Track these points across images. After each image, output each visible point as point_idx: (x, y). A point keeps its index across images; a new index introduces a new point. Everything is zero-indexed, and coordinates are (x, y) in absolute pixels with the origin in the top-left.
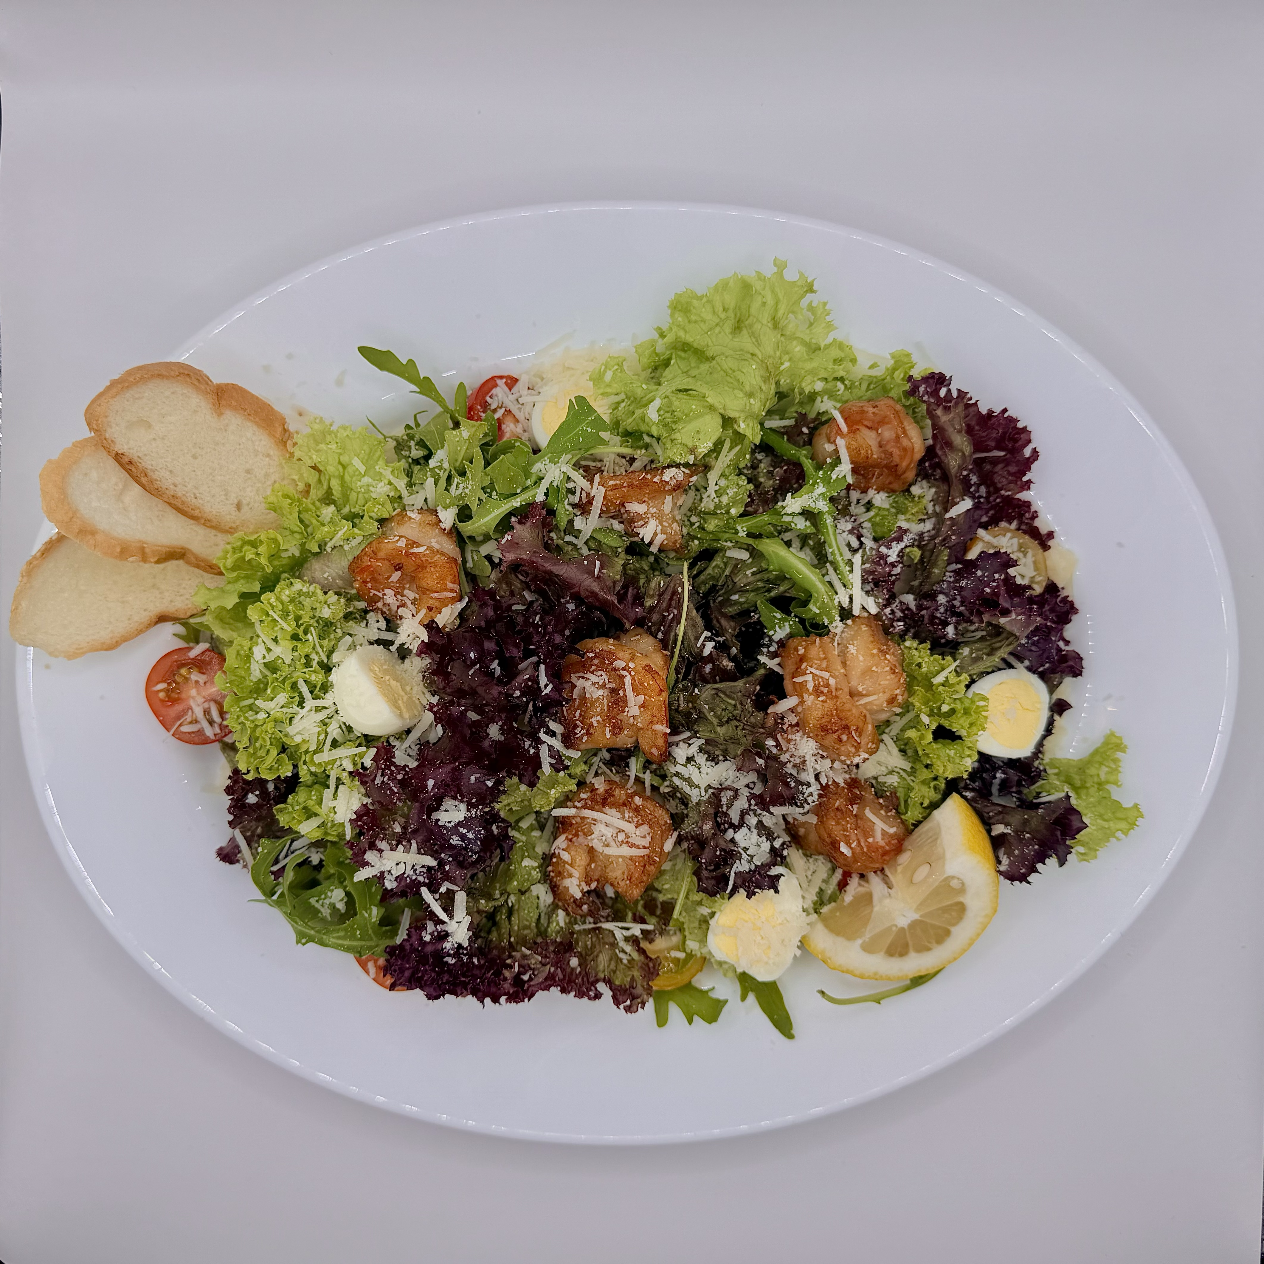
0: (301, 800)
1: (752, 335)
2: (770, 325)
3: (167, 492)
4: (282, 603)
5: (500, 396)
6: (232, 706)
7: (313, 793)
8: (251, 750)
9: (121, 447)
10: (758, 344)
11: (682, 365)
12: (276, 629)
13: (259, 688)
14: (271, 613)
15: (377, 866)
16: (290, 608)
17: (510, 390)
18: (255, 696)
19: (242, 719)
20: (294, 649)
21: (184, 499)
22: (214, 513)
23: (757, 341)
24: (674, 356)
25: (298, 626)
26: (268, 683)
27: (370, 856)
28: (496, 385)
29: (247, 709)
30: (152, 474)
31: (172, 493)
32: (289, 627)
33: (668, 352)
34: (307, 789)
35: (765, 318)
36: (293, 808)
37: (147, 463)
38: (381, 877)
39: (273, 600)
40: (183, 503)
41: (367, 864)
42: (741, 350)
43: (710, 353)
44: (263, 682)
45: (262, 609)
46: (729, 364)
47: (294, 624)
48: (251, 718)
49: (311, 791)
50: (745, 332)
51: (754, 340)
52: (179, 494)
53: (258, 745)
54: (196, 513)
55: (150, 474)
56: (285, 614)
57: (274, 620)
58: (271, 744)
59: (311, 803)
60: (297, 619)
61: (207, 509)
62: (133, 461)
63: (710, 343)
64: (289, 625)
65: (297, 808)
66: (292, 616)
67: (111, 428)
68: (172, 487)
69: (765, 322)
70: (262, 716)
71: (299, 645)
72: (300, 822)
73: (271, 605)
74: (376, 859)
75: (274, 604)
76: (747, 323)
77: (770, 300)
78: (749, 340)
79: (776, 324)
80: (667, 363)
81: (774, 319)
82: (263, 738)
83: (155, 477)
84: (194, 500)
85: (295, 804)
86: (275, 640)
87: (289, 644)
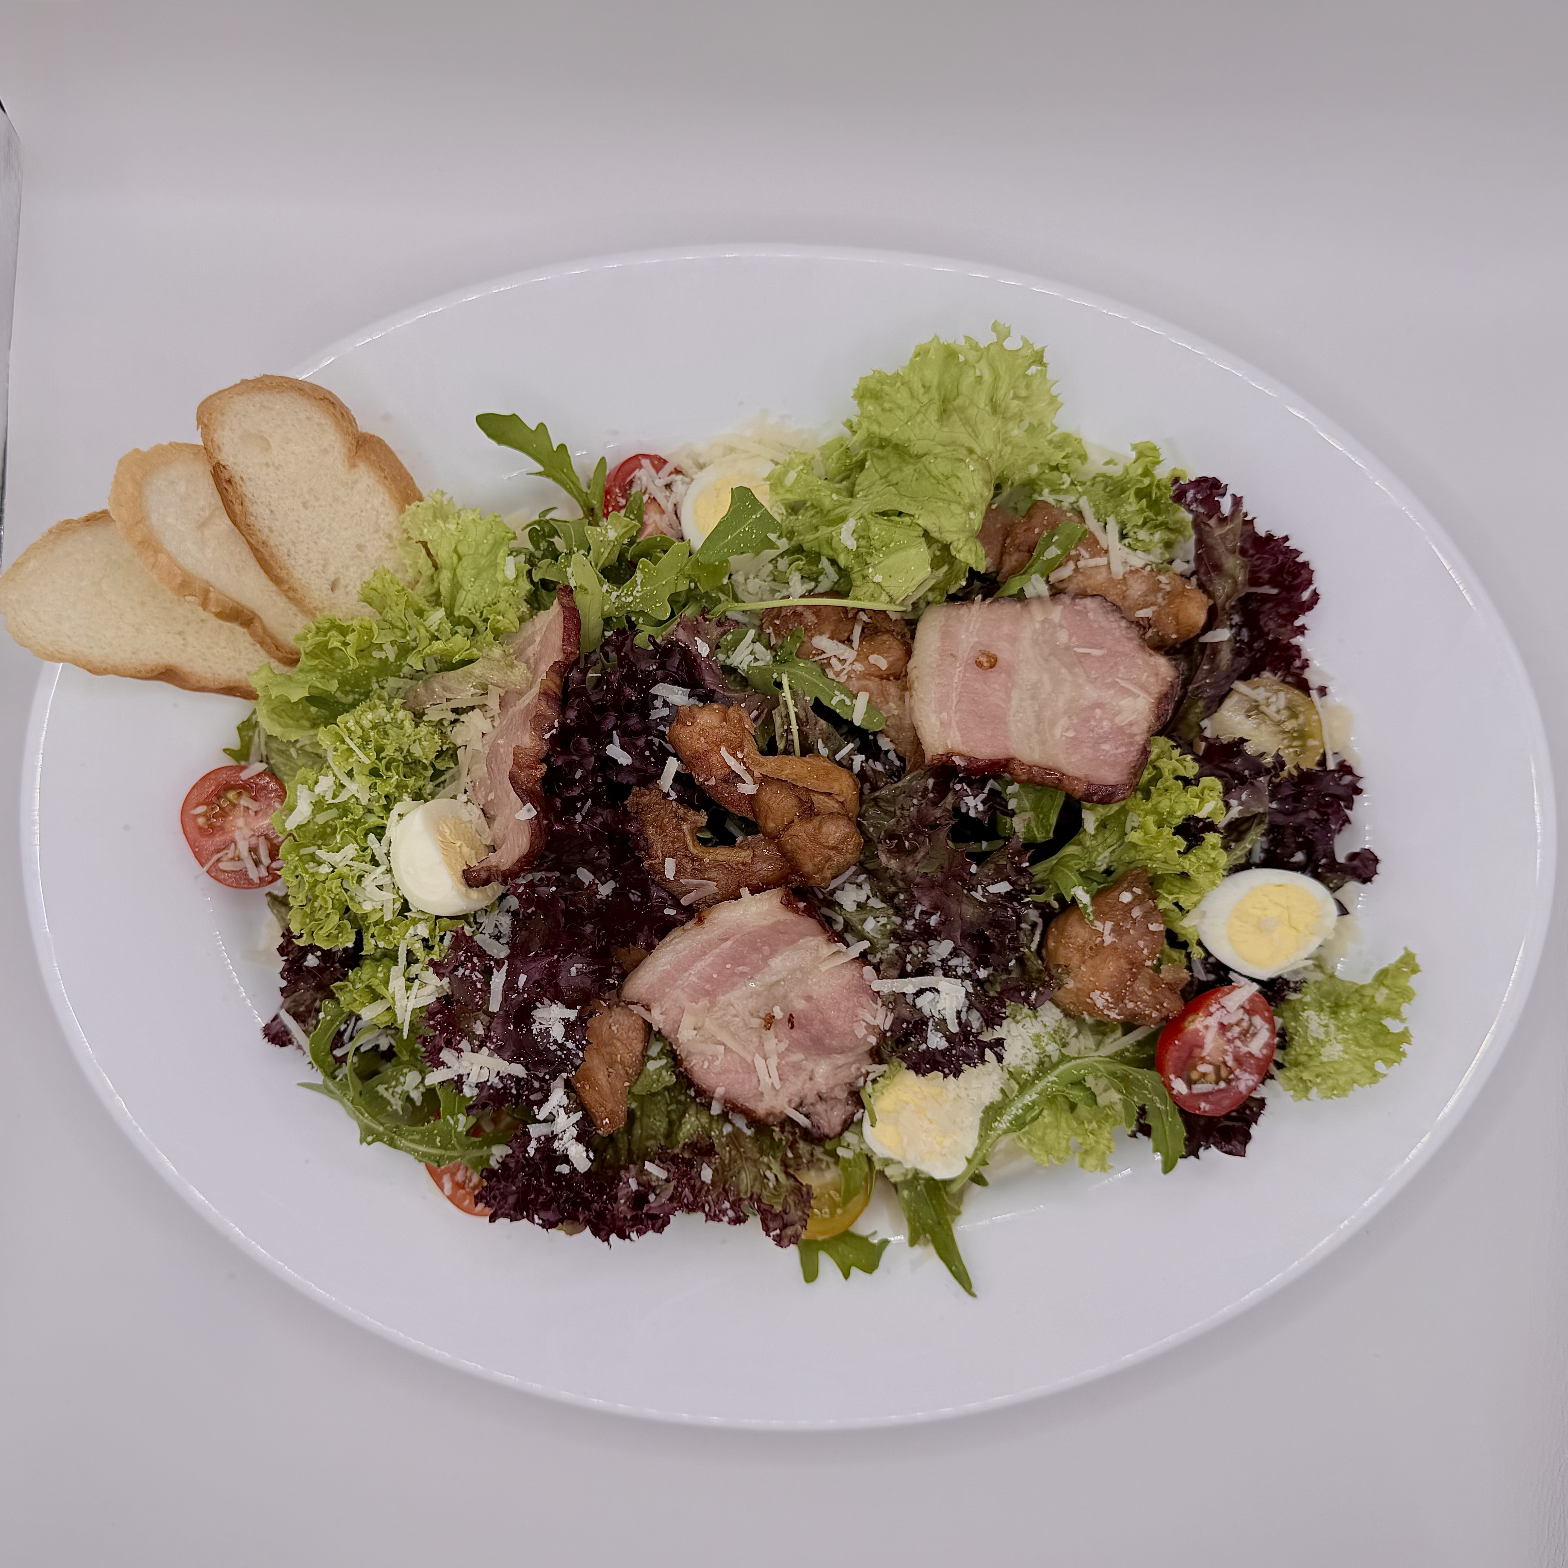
0: (365, 977)
1: (966, 422)
2: (988, 409)
3: (258, 534)
4: (362, 727)
5: (644, 479)
6: (290, 853)
7: (380, 969)
8: (308, 910)
9: (227, 457)
10: (976, 435)
11: (881, 467)
12: (351, 760)
13: (325, 833)
14: (347, 740)
15: (455, 1068)
16: (372, 734)
17: (657, 472)
18: (320, 842)
19: (299, 871)
20: (373, 787)
21: (275, 550)
22: (303, 582)
23: (973, 431)
24: (869, 457)
25: (379, 759)
26: (336, 829)
27: (446, 1055)
28: (640, 467)
29: (309, 857)
30: (249, 505)
31: (264, 538)
32: (367, 759)
33: (862, 452)
34: (373, 964)
35: (982, 401)
36: (354, 986)
37: (248, 489)
38: (458, 1082)
39: (351, 724)
40: (272, 555)
41: (443, 1064)
42: (953, 443)
43: (914, 450)
44: (330, 826)
45: (337, 733)
46: (940, 468)
47: (373, 755)
48: (310, 871)
49: (378, 966)
50: (955, 417)
51: (970, 430)
52: (272, 543)
53: (316, 904)
54: (283, 574)
55: (247, 503)
56: (365, 741)
57: (350, 750)
58: (333, 908)
59: (375, 982)
60: (380, 750)
61: (297, 575)
62: (234, 480)
63: (913, 438)
64: (368, 756)
65: (358, 986)
66: (371, 746)
67: (223, 430)
68: (266, 530)
69: (982, 405)
70: (325, 869)
71: (379, 782)
72: (363, 1005)
73: (348, 729)
74: (454, 1060)
75: (353, 728)
76: (956, 403)
77: (987, 377)
78: (963, 429)
79: (995, 408)
80: (861, 465)
81: (991, 400)
82: (324, 898)
83: (251, 510)
84: (285, 558)
85: (357, 981)
86: (350, 774)
87: (366, 781)
